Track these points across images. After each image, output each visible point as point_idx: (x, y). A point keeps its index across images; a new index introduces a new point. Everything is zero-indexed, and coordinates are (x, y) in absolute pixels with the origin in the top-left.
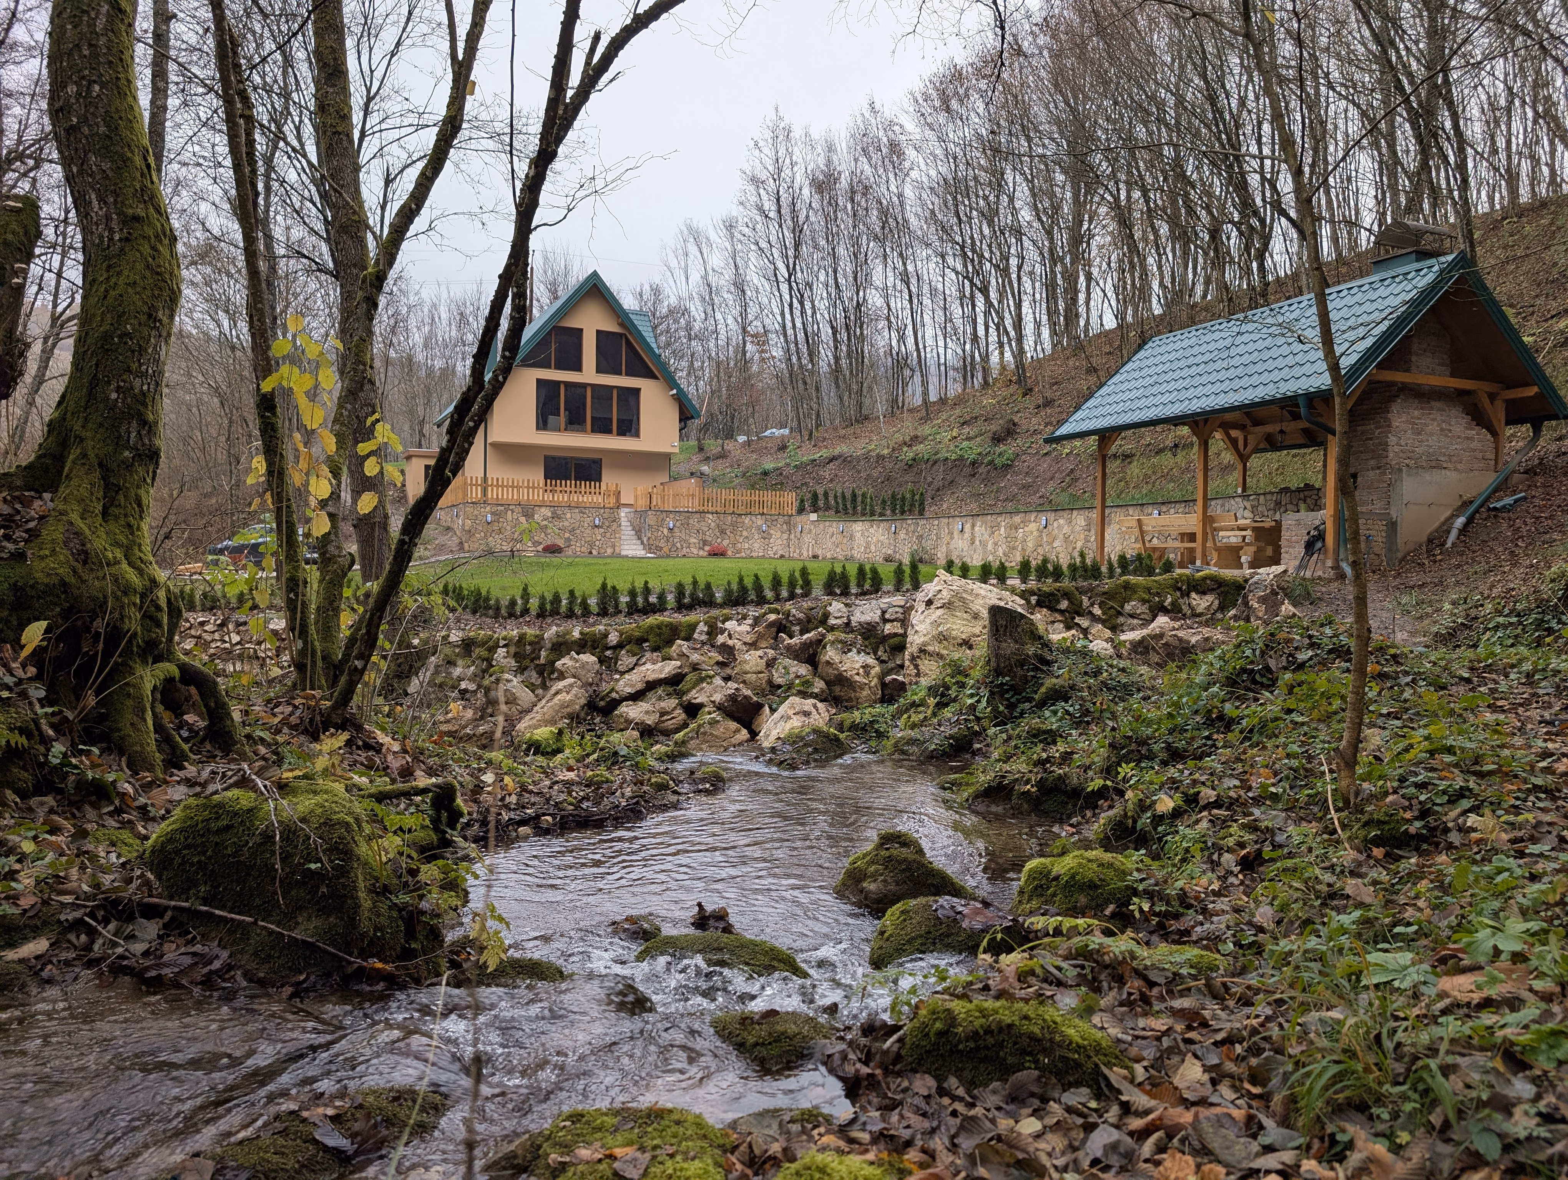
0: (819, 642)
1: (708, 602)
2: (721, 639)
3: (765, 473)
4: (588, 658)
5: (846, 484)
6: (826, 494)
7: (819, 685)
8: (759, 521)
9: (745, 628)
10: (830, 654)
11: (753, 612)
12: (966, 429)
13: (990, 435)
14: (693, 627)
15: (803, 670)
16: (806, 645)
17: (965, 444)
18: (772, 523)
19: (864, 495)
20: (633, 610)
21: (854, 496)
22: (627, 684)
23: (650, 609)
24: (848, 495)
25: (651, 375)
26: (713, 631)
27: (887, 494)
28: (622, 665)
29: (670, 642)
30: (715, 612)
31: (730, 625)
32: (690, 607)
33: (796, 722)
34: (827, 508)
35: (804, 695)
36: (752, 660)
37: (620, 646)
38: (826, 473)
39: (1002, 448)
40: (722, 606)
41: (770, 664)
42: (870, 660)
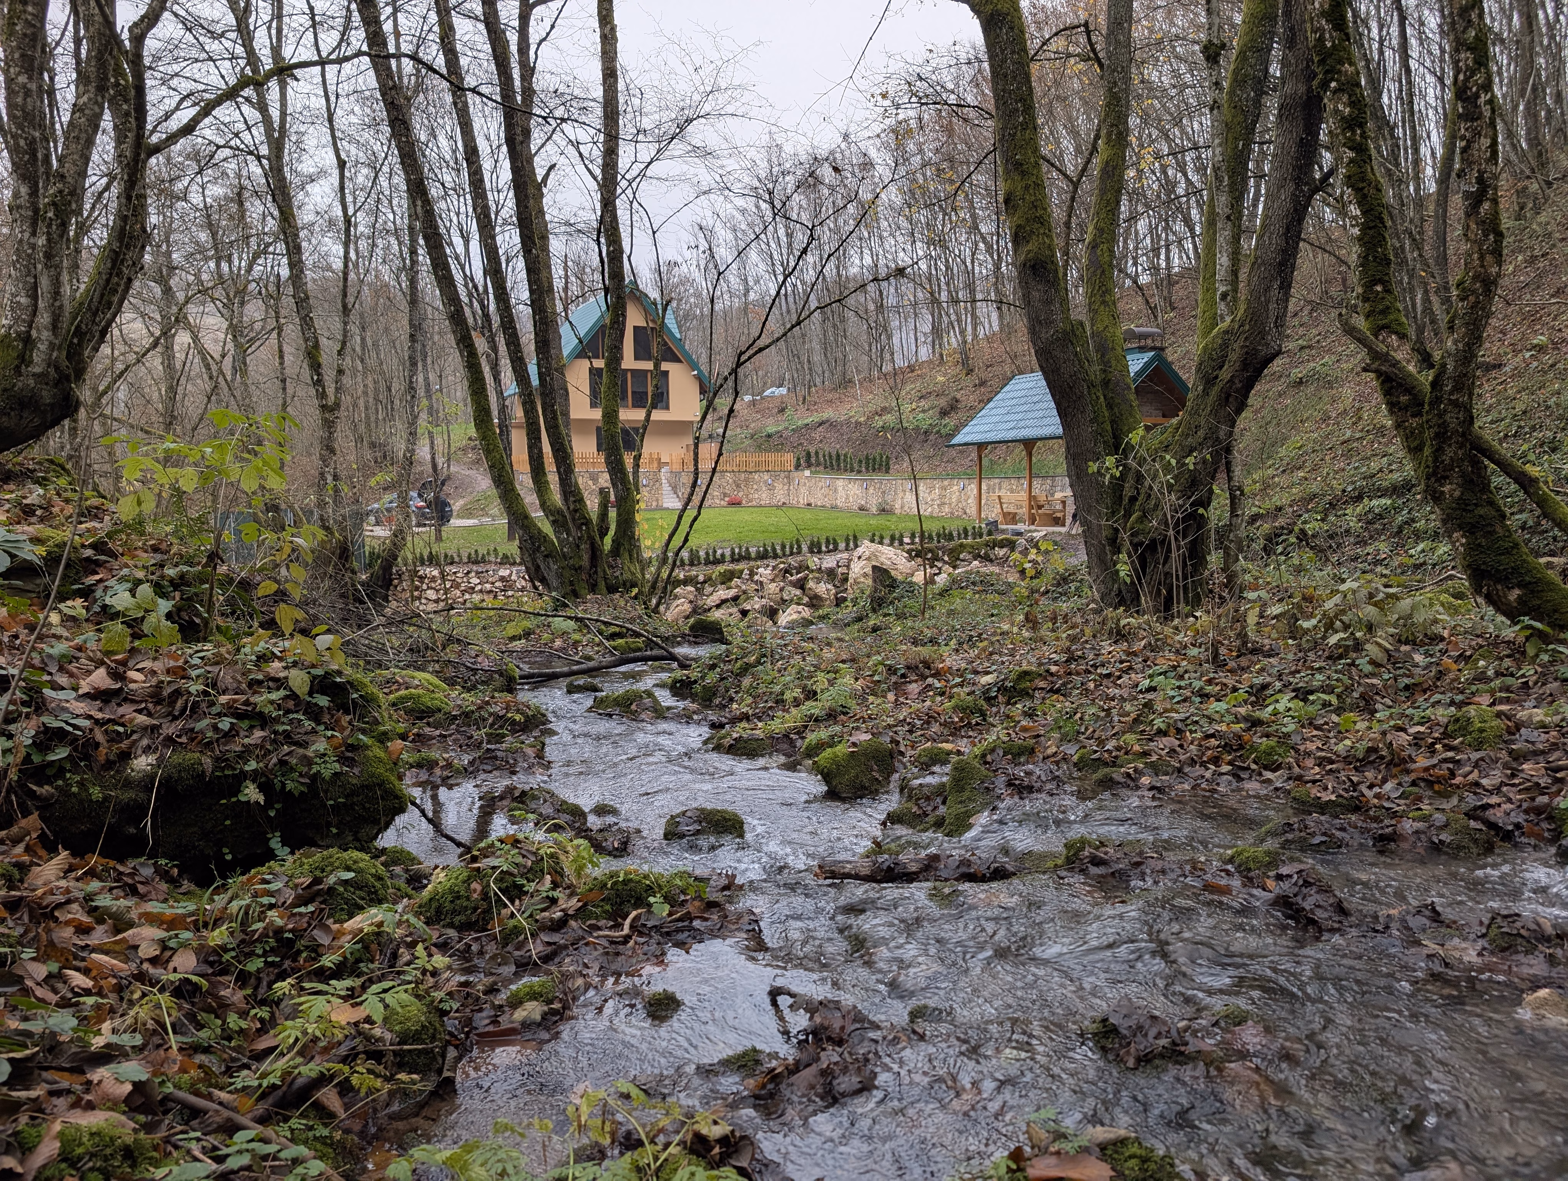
0: (805, 578)
1: (747, 557)
2: (756, 578)
3: (769, 436)
4: (690, 588)
5: (832, 446)
6: (817, 453)
7: (806, 600)
8: (766, 476)
9: (768, 572)
10: (811, 584)
11: (773, 563)
12: (922, 403)
13: (938, 410)
14: (742, 572)
15: (798, 592)
16: (799, 580)
17: (921, 415)
18: (776, 478)
19: (845, 455)
20: (708, 562)
21: (838, 456)
22: (712, 600)
23: (717, 562)
24: (834, 454)
25: (677, 360)
26: (752, 574)
27: (861, 455)
28: (706, 592)
29: (730, 580)
30: (752, 563)
31: (761, 570)
32: (738, 560)
33: (795, 616)
34: (818, 464)
35: (798, 604)
36: (773, 588)
37: (705, 582)
38: (817, 435)
39: (947, 420)
40: (755, 559)
41: (782, 590)
42: (830, 587)
